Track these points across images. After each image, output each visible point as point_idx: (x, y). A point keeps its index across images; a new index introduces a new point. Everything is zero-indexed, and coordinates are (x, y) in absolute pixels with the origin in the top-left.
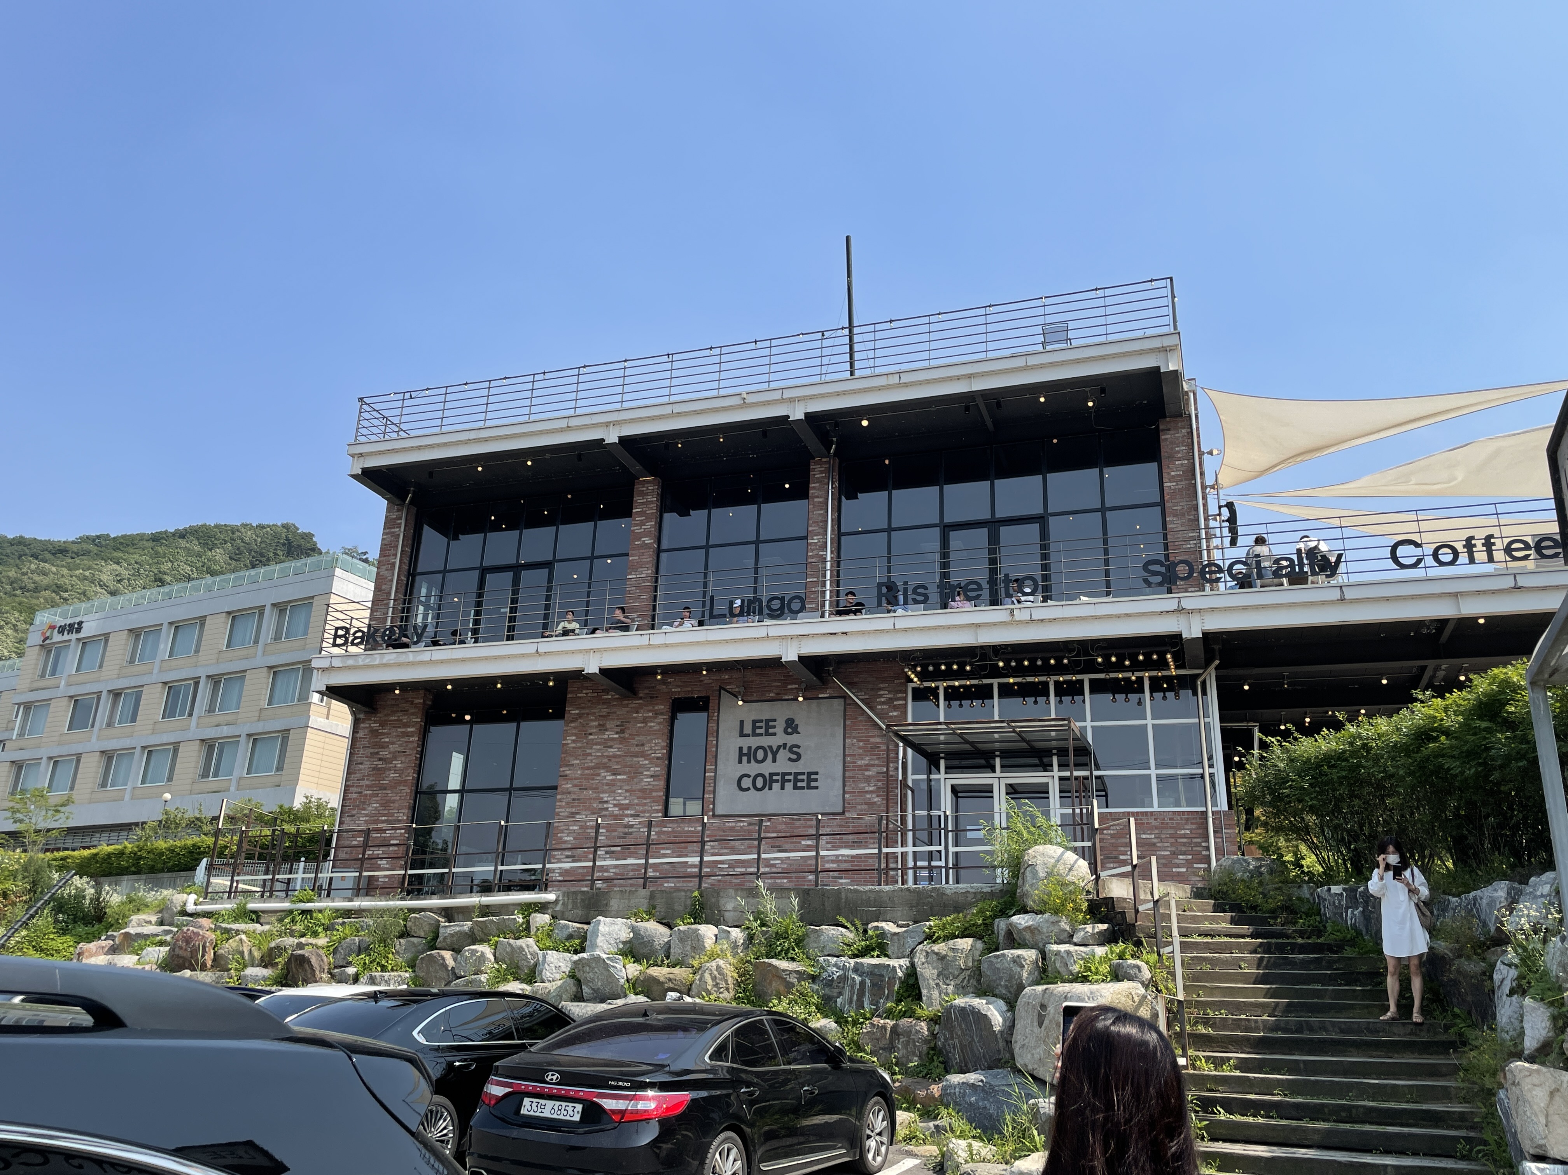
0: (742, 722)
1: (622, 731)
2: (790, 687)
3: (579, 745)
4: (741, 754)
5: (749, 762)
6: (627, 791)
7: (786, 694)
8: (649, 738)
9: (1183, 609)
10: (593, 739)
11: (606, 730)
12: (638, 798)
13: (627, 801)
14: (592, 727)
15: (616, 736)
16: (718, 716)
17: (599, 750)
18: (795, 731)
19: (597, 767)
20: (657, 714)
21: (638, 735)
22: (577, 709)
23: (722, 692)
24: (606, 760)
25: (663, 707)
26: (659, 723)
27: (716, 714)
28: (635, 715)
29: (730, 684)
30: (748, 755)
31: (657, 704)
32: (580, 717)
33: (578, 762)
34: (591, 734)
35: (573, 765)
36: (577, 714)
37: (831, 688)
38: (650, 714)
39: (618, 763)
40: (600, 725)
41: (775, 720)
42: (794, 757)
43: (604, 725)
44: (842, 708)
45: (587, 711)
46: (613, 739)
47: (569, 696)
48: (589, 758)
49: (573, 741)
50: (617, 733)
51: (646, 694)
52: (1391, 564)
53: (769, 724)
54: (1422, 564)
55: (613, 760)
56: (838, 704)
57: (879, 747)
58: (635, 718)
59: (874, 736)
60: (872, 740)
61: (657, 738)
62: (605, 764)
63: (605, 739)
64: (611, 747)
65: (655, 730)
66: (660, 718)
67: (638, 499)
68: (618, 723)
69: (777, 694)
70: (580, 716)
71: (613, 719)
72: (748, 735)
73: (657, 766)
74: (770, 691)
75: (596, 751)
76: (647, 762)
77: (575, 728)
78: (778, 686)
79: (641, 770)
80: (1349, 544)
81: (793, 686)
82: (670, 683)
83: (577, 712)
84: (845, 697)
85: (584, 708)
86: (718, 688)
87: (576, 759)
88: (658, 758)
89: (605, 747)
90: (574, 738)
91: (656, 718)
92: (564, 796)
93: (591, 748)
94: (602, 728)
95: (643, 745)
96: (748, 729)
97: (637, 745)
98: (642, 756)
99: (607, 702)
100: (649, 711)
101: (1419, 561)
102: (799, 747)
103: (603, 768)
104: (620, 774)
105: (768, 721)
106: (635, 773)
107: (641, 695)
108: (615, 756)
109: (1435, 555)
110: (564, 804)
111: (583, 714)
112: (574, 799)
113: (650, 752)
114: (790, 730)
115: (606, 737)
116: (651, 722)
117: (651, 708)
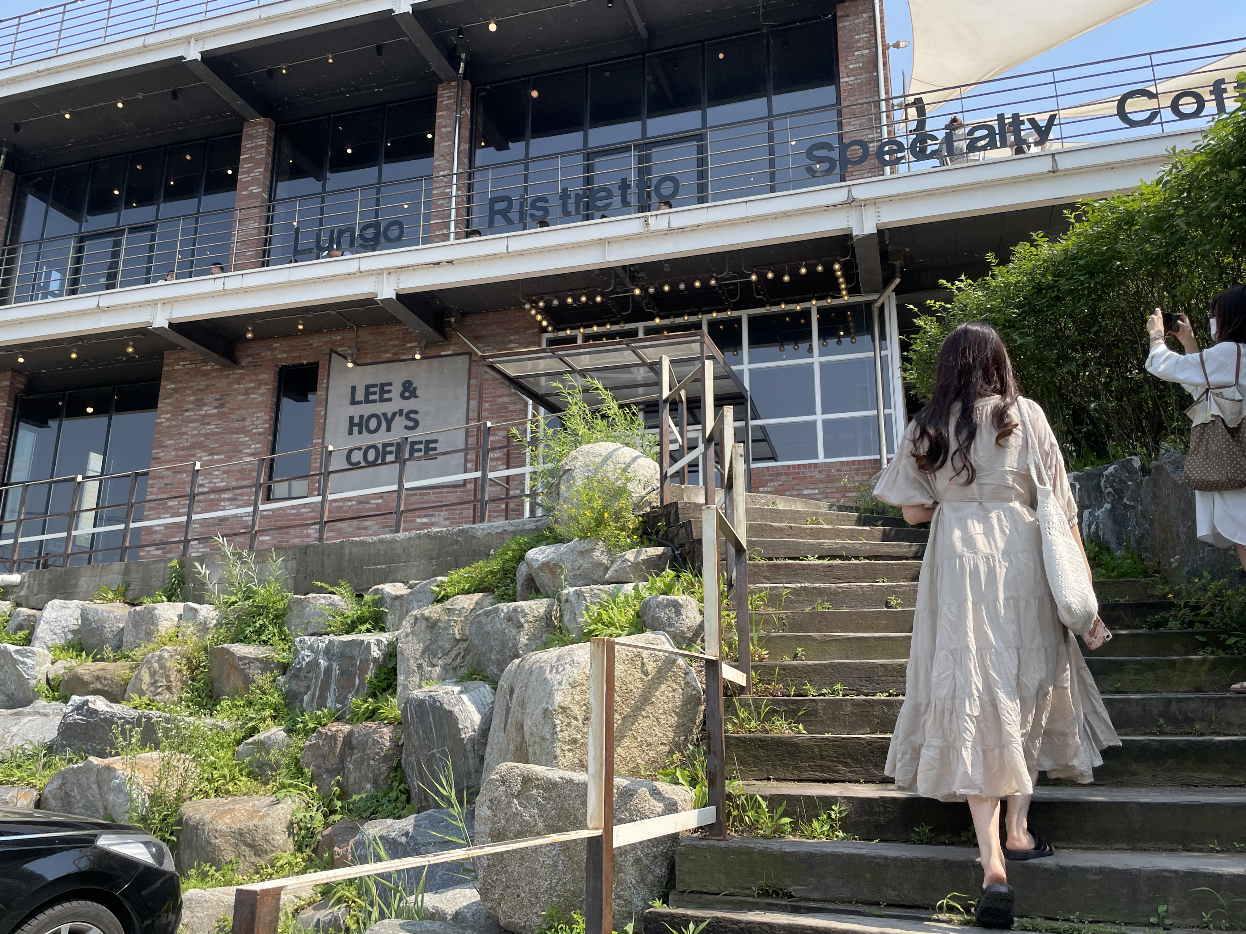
0: (354, 389)
1: (222, 406)
2: (409, 345)
3: (174, 423)
4: (352, 424)
5: (360, 432)
6: (225, 472)
7: (404, 354)
8: (250, 411)
9: (854, 200)
10: (189, 416)
11: (204, 405)
12: (236, 479)
13: (224, 484)
14: (189, 403)
15: (215, 411)
16: (328, 383)
17: (195, 428)
18: (413, 394)
19: (193, 446)
20: (260, 384)
21: (239, 409)
22: (173, 383)
23: (333, 355)
24: (202, 439)
25: (268, 377)
26: (262, 395)
27: (325, 381)
28: (236, 386)
29: (342, 346)
30: (360, 425)
31: (261, 373)
32: (176, 392)
33: (172, 442)
34: (187, 410)
35: (166, 446)
36: (173, 389)
37: (455, 344)
38: (253, 385)
39: (215, 441)
40: (197, 400)
41: (390, 384)
42: (411, 424)
43: (201, 400)
44: (467, 366)
45: (184, 385)
46: (211, 415)
47: (165, 369)
48: (185, 437)
49: (168, 420)
50: (216, 408)
51: (249, 362)
52: (1117, 122)
53: (384, 388)
54: (1157, 120)
55: (211, 438)
56: (462, 362)
57: (506, 408)
58: (236, 390)
59: (501, 396)
60: (500, 400)
61: (261, 411)
62: (202, 443)
63: (203, 416)
64: (209, 424)
65: (258, 403)
66: (264, 389)
67: (246, 144)
68: (218, 397)
69: (395, 354)
70: (176, 390)
71: (212, 393)
72: (360, 403)
73: (258, 443)
74: (386, 352)
75: (192, 429)
76: (247, 439)
77: (170, 404)
78: (396, 346)
79: (240, 448)
80: (1064, 102)
81: (413, 344)
82: (276, 348)
83: (173, 386)
84: (470, 353)
85: (180, 382)
86: (328, 351)
87: (171, 440)
88: (260, 434)
89: (202, 424)
90: (168, 415)
91: (259, 389)
92: (156, 481)
93: (187, 426)
94: (200, 403)
95: (244, 420)
96: (360, 395)
97: (237, 421)
98: (242, 433)
99: (205, 374)
100: (252, 381)
101: (1154, 115)
102: (416, 412)
103: (200, 448)
104: (217, 454)
105: (383, 385)
106: (234, 451)
107: (243, 364)
108: (213, 434)
109: (1175, 107)
110: (155, 489)
111: (180, 388)
112: (166, 484)
113: (251, 427)
114: (407, 394)
115: (203, 412)
116: (254, 393)
117: (254, 377)
